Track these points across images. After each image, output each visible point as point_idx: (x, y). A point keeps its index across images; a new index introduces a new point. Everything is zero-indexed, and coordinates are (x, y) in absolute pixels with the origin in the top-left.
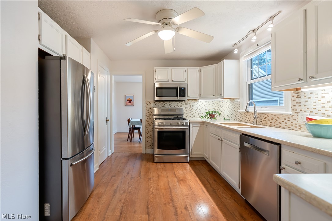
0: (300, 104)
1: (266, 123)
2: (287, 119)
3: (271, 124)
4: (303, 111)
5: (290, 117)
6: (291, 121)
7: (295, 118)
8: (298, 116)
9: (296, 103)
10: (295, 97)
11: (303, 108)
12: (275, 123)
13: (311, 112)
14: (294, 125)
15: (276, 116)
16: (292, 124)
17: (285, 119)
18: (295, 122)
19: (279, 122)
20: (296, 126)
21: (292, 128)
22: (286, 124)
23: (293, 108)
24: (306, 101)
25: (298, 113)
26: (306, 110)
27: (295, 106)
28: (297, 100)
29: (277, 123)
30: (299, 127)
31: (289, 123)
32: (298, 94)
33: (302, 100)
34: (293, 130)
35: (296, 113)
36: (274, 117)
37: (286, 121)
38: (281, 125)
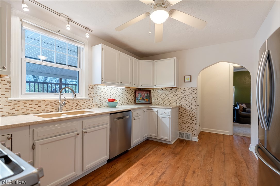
0: (94, 93)
1: (67, 108)
2: (86, 102)
3: (72, 108)
4: (95, 97)
5: (87, 101)
6: (88, 103)
7: (91, 101)
8: (92, 99)
9: (92, 92)
10: (91, 88)
11: (95, 95)
12: (76, 107)
13: (99, 97)
14: (90, 106)
15: (77, 101)
16: (89, 105)
17: (85, 102)
18: (91, 103)
19: (80, 105)
20: (92, 105)
21: (89, 107)
22: (85, 106)
23: (89, 95)
24: (97, 91)
25: (92, 98)
26: (96, 96)
27: (91, 94)
28: (92, 90)
29: (78, 106)
30: (93, 106)
31: (87, 105)
32: (92, 87)
33: (95, 90)
34: (90, 108)
35: (91, 98)
36: (75, 102)
37: (85, 104)
38: (81, 107)
